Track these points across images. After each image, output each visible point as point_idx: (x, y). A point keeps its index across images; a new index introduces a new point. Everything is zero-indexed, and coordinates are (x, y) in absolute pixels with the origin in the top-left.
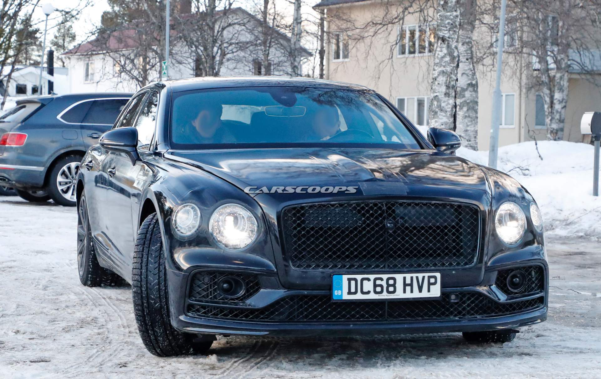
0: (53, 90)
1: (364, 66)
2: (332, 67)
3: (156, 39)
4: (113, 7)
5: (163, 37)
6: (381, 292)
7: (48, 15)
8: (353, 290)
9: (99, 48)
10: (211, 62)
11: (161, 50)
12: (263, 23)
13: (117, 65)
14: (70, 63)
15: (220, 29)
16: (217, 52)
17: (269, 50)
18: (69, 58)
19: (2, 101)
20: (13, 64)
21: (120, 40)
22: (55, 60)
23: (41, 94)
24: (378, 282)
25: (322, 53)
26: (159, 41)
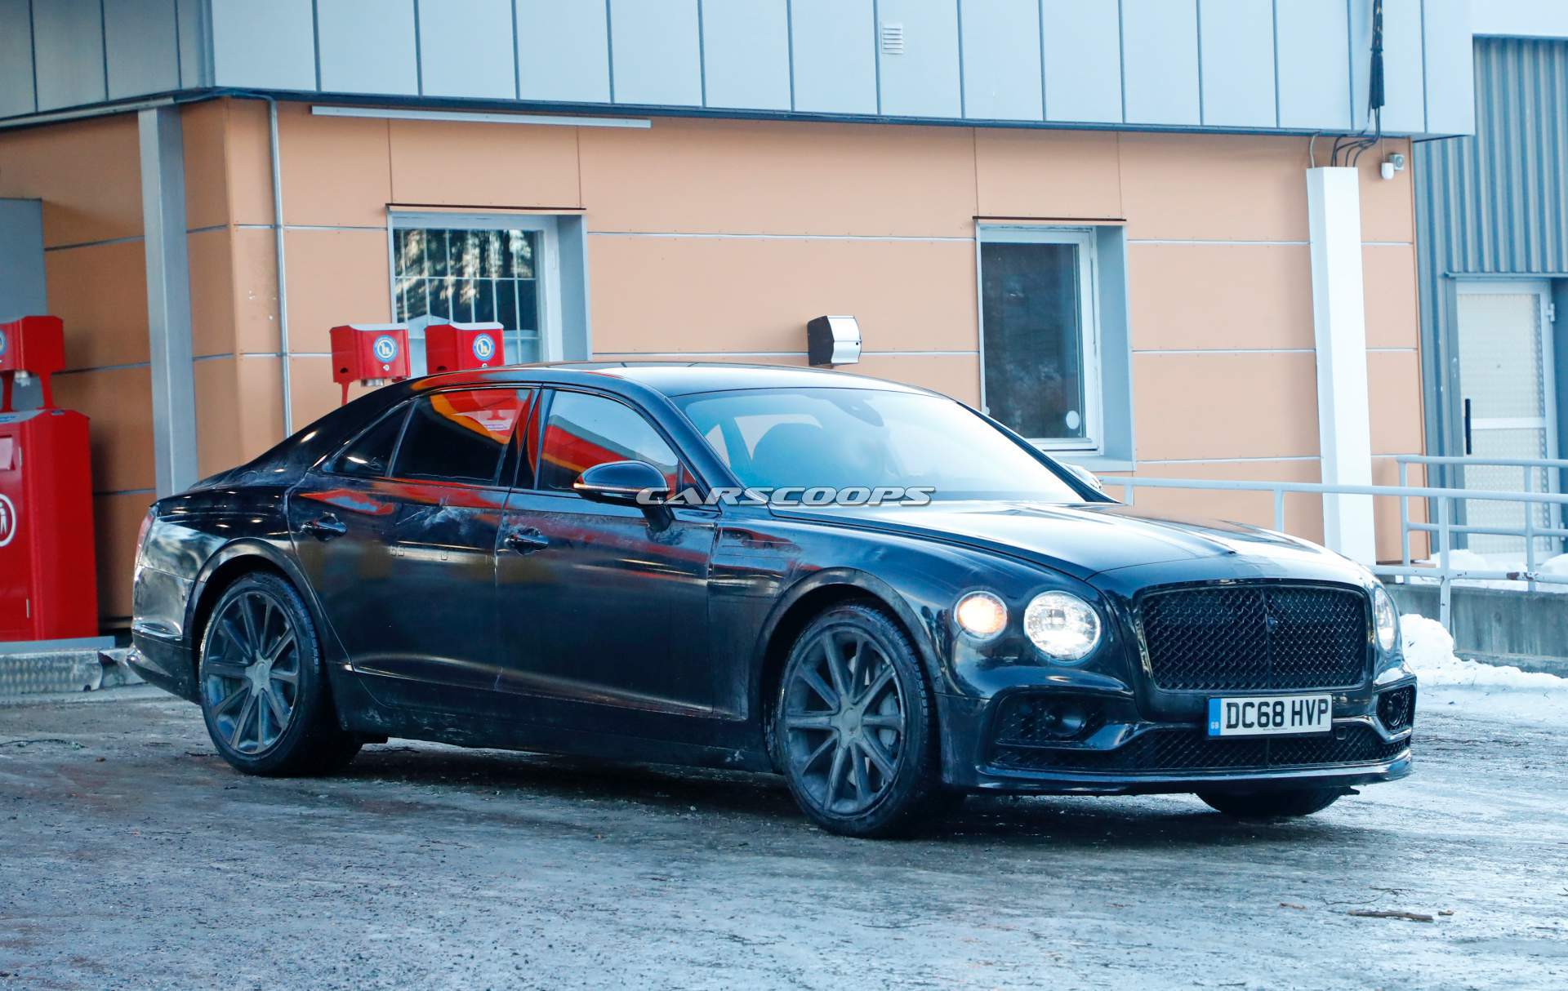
6: (1266, 725)
8: (1233, 722)
24: (1264, 709)
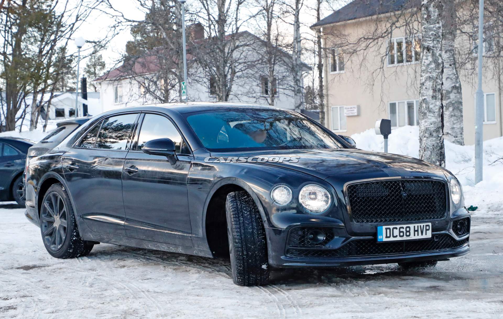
0: (87, 112)
1: (358, 76)
2: (330, 78)
3: (175, 63)
4: (135, 37)
5: (181, 61)
6: (403, 236)
7: (80, 47)
8: (388, 235)
9: (126, 74)
10: (224, 80)
11: (180, 72)
12: (267, 44)
13: (142, 87)
14: (101, 88)
15: (230, 51)
16: (228, 71)
17: (274, 67)
18: (100, 84)
19: (44, 123)
20: (52, 91)
21: (143, 65)
22: (88, 86)
23: (77, 116)
24: (402, 230)
25: (320, 67)
26: (178, 64)
